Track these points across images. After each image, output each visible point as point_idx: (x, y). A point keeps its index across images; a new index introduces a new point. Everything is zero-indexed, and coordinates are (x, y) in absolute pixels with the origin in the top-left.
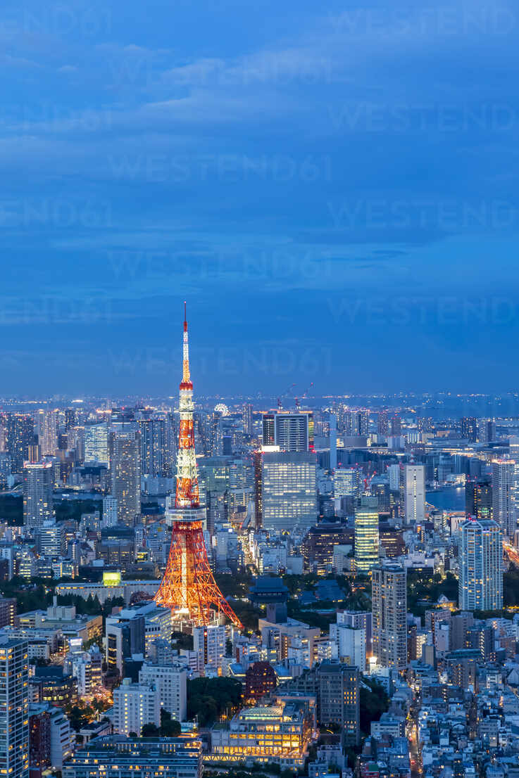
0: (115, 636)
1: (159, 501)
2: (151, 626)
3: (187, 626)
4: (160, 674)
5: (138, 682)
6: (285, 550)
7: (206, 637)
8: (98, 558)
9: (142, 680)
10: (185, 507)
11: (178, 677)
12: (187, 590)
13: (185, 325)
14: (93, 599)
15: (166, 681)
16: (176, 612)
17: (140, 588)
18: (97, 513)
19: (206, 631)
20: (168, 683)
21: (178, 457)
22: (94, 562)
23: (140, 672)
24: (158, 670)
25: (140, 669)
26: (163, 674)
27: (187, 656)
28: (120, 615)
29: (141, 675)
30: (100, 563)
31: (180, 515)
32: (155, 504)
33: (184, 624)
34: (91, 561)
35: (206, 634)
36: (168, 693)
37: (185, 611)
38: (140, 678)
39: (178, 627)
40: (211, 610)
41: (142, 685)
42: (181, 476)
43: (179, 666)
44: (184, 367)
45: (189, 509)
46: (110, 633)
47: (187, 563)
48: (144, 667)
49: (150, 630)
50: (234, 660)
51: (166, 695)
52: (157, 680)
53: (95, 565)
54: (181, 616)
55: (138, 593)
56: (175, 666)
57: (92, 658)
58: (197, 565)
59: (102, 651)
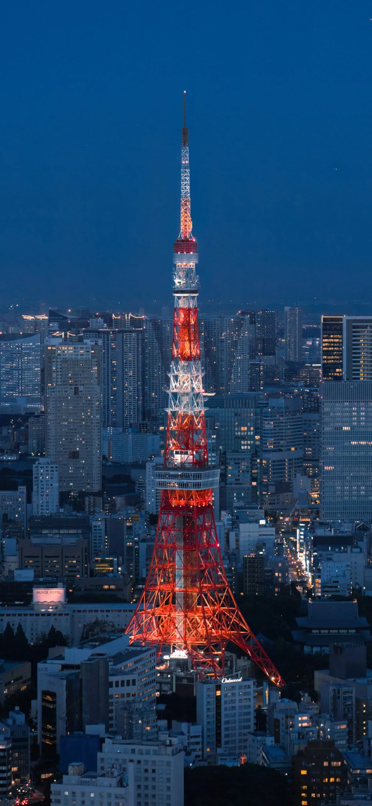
0: (53, 695)
1: (134, 473)
2: (119, 678)
3: (185, 682)
4: (136, 757)
5: (95, 770)
6: (362, 555)
7: (218, 699)
8: (22, 566)
9: (102, 768)
10: (182, 466)
11: (169, 764)
12: (186, 616)
13: (185, 133)
14: (15, 631)
15: (146, 771)
16: (166, 657)
17: (100, 616)
18: (23, 489)
19: (219, 687)
20: (150, 775)
21: (171, 376)
22: (16, 573)
23: (99, 755)
24: (133, 751)
25: (101, 750)
26: (142, 758)
27: (186, 731)
28: (63, 659)
29: (102, 760)
30: (27, 575)
31: (174, 481)
32: (128, 479)
33: (179, 679)
34: (11, 572)
35: (218, 693)
36: (150, 792)
37: (180, 654)
38: (99, 765)
39: (167, 683)
40: (228, 654)
41: (103, 775)
42: (175, 409)
43: (171, 745)
44: (182, 210)
45: (189, 469)
46: (45, 688)
47: (186, 568)
48: (107, 745)
49: (117, 685)
50: (270, 740)
51: (147, 796)
52: (131, 767)
53: (18, 579)
54: (174, 663)
55: (97, 623)
56: (164, 744)
57: (12, 733)
58: (203, 571)
59: (30, 723)
